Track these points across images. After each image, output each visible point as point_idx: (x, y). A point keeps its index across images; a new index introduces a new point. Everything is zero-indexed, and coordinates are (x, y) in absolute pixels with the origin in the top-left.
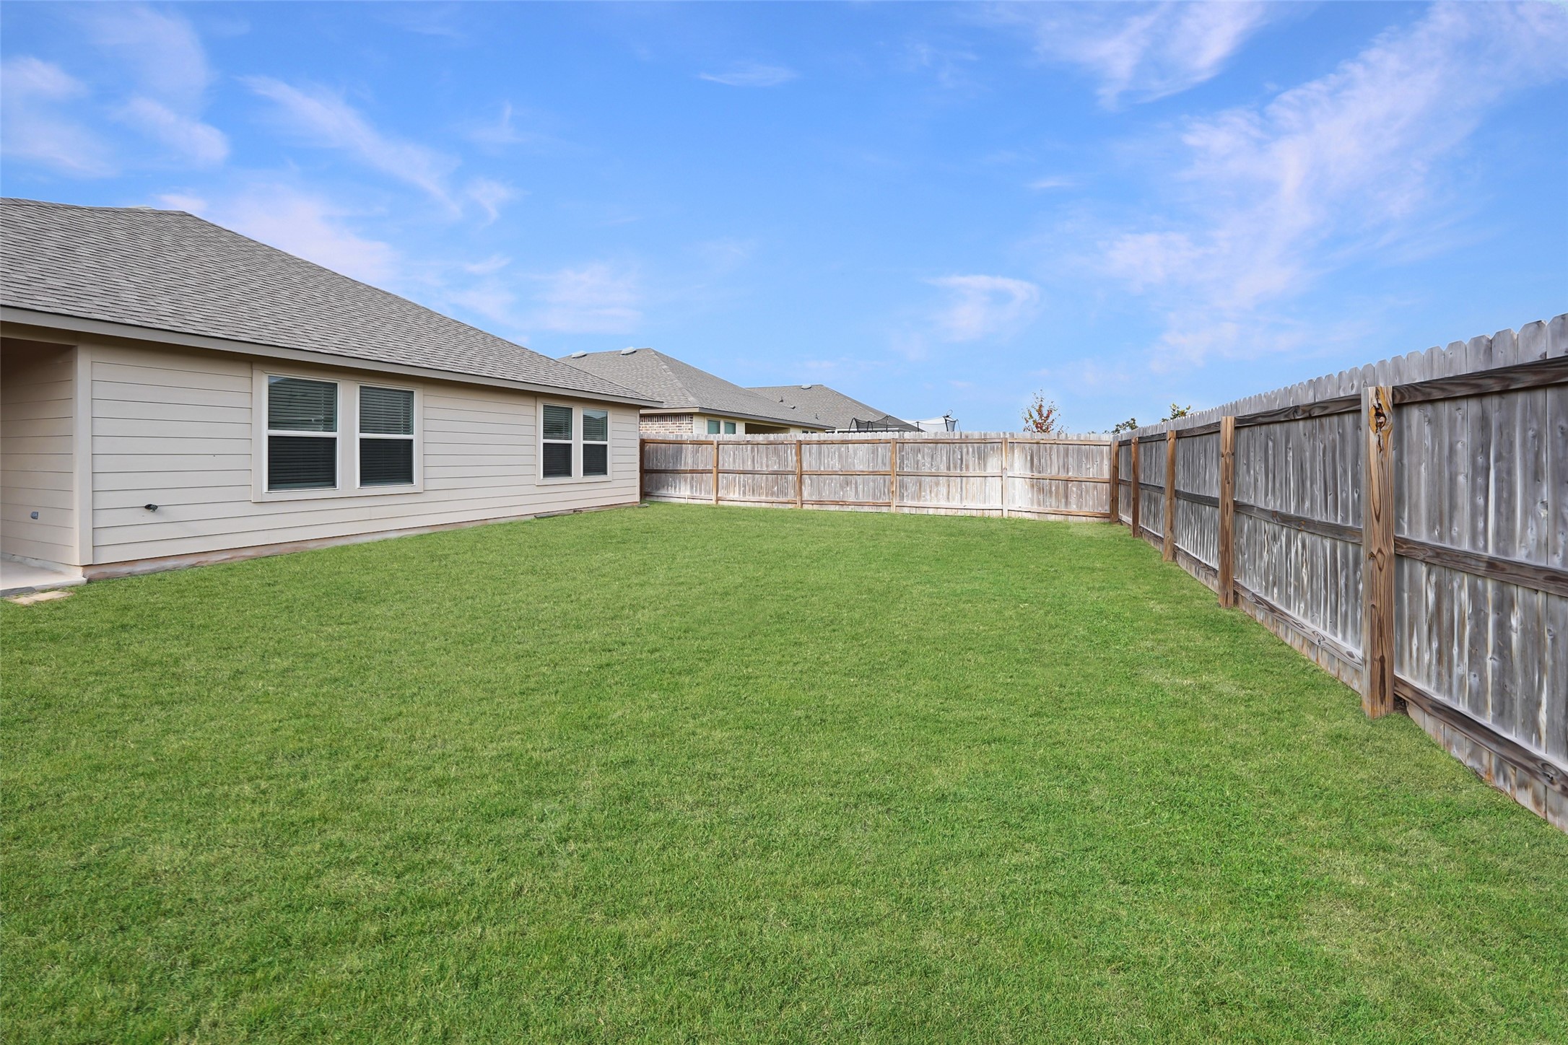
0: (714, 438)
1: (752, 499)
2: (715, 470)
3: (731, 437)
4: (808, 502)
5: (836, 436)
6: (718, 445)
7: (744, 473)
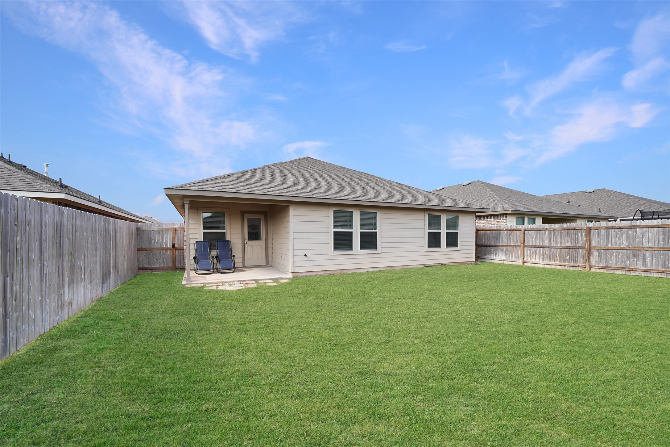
0: (520, 227)
1: (549, 263)
2: (522, 245)
3: (531, 226)
4: (595, 267)
5: (618, 223)
6: (525, 231)
7: (543, 247)
